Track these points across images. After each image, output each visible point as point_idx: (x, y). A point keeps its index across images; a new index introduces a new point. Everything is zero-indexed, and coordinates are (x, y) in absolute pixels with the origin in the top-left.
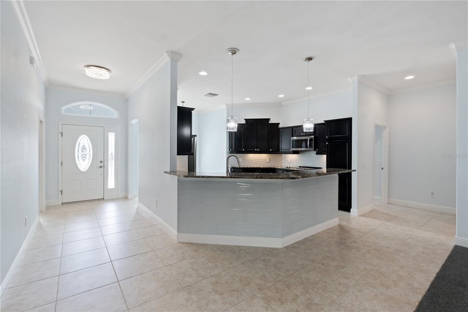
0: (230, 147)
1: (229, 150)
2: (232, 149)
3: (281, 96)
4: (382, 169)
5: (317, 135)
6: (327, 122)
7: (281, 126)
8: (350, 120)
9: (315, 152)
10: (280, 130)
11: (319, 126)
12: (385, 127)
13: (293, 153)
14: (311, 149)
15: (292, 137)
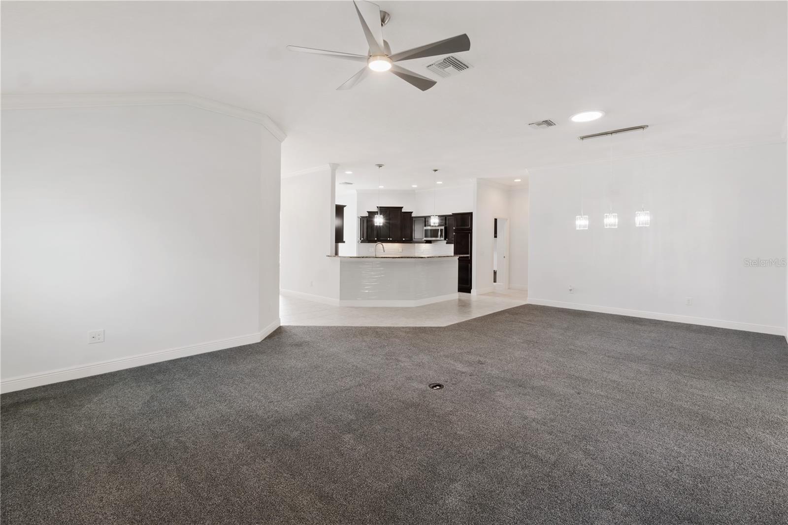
0: (362, 235)
1: (361, 239)
2: (363, 238)
3: (415, 186)
4: (504, 257)
5: (447, 226)
6: (455, 215)
7: (413, 215)
8: (471, 214)
9: (446, 241)
10: (414, 219)
11: (449, 217)
12: (507, 219)
13: (426, 243)
14: (442, 239)
15: (425, 226)
